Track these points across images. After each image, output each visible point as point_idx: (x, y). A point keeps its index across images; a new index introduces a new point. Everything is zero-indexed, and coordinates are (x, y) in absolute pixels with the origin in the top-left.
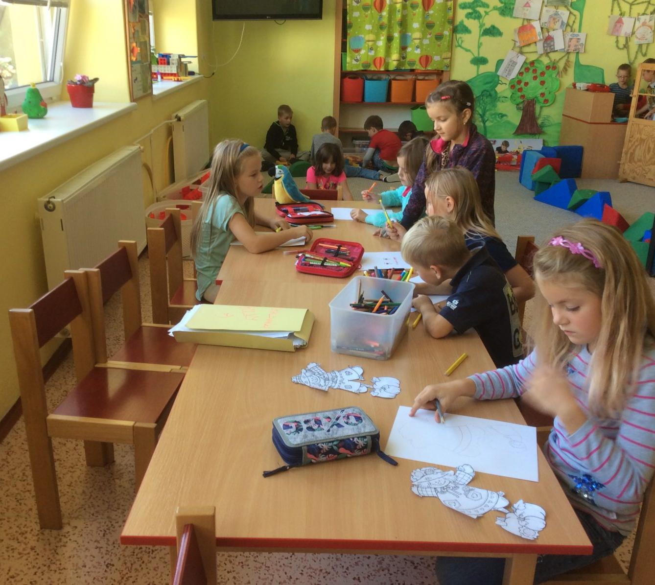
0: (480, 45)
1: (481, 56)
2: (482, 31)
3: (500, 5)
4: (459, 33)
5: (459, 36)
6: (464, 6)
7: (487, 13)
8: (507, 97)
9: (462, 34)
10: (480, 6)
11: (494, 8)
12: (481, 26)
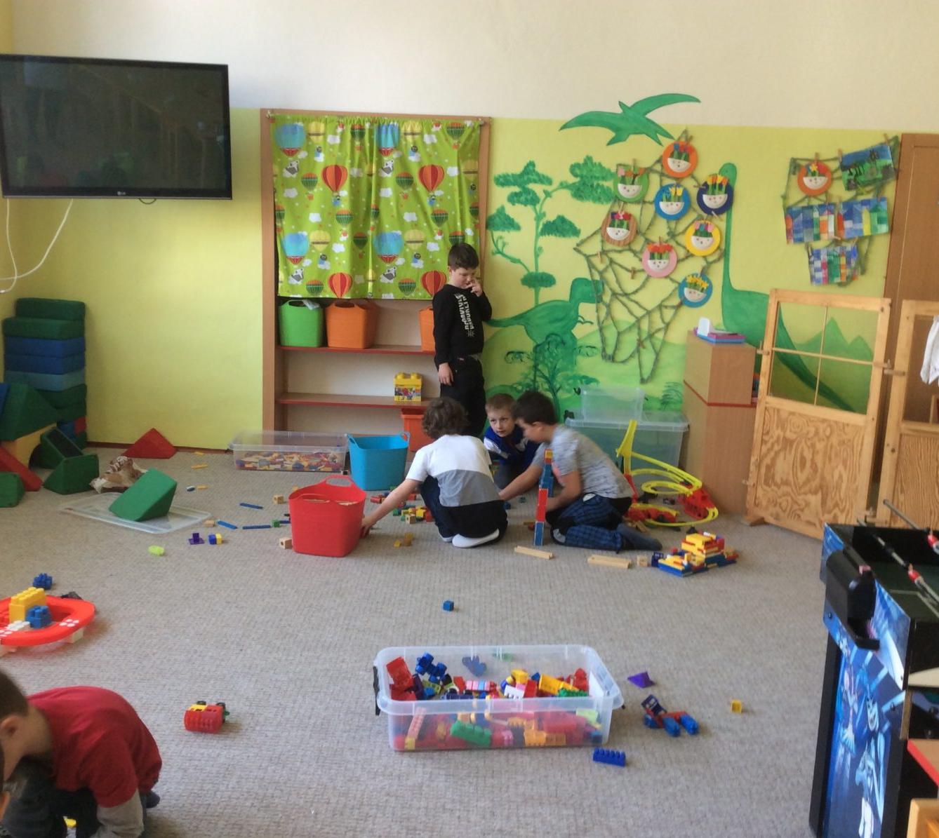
0: (538, 252)
1: (541, 270)
2: (541, 226)
3: (572, 180)
4: (498, 230)
5: (497, 234)
6: (505, 181)
7: (548, 194)
8: (594, 347)
9: (503, 231)
10: (535, 182)
11: (561, 184)
12: (539, 217)
